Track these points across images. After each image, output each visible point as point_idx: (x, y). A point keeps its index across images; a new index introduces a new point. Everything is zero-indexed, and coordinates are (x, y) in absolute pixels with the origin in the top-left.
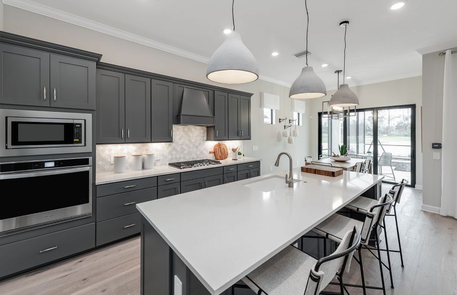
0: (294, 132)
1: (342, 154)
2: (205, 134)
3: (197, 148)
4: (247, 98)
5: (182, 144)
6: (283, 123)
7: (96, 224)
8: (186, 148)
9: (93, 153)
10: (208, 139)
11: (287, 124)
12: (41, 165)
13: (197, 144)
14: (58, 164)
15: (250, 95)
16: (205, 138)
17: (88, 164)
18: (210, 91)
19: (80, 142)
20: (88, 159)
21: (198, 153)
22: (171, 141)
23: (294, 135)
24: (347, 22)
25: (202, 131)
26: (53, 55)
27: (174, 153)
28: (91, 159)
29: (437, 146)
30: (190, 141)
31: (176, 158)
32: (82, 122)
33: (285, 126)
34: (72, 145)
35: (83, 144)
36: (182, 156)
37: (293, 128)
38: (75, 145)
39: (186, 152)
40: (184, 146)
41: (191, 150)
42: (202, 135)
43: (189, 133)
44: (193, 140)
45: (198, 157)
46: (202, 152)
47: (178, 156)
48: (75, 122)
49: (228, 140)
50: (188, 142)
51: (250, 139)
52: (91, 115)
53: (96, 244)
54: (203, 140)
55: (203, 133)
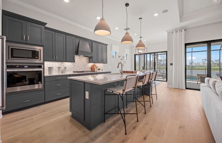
0: (125, 62)
1: (143, 69)
2: (88, 60)
3: (85, 66)
4: (106, 46)
5: (78, 64)
6: (120, 58)
7: (45, 93)
8: (80, 66)
9: (43, 64)
10: (89, 62)
11: (122, 58)
12: (23, 67)
13: (85, 64)
14: (29, 67)
15: (107, 45)
16: (88, 62)
17: (42, 68)
18: (90, 42)
19: (38, 58)
20: (42, 66)
21: (85, 68)
22: (74, 62)
23: (125, 63)
24: (141, 18)
25: (87, 59)
26: (27, 22)
27: (75, 67)
28: (42, 65)
29: (171, 64)
30: (82, 63)
31: (76, 70)
32: (39, 50)
33: (121, 59)
34: (35, 59)
35: (39, 59)
36: (78, 69)
37: (124, 60)
38: (36, 59)
39: (80, 67)
40: (79, 65)
41: (82, 67)
42: (87, 61)
43: (82, 59)
44: (83, 63)
45: (85, 70)
46: (87, 68)
47: (77, 69)
48: (36, 50)
49: (98, 63)
50: (81, 63)
51: (107, 63)
52: (43, 47)
53: (45, 101)
54: (87, 63)
55: (87, 60)
